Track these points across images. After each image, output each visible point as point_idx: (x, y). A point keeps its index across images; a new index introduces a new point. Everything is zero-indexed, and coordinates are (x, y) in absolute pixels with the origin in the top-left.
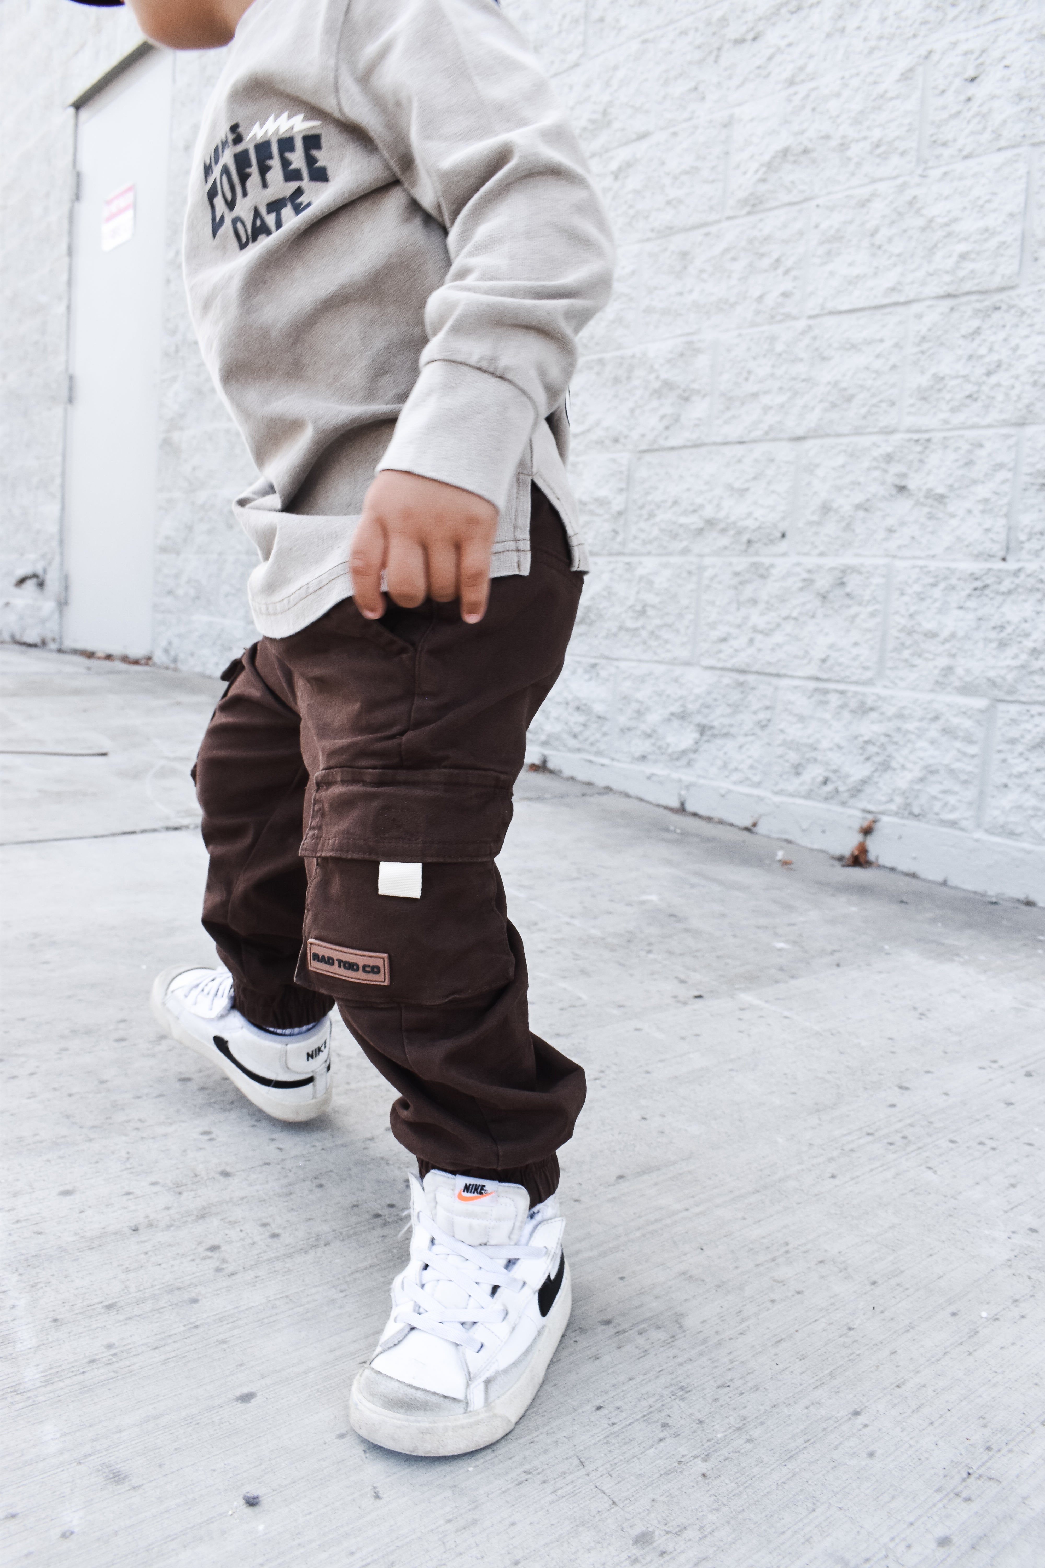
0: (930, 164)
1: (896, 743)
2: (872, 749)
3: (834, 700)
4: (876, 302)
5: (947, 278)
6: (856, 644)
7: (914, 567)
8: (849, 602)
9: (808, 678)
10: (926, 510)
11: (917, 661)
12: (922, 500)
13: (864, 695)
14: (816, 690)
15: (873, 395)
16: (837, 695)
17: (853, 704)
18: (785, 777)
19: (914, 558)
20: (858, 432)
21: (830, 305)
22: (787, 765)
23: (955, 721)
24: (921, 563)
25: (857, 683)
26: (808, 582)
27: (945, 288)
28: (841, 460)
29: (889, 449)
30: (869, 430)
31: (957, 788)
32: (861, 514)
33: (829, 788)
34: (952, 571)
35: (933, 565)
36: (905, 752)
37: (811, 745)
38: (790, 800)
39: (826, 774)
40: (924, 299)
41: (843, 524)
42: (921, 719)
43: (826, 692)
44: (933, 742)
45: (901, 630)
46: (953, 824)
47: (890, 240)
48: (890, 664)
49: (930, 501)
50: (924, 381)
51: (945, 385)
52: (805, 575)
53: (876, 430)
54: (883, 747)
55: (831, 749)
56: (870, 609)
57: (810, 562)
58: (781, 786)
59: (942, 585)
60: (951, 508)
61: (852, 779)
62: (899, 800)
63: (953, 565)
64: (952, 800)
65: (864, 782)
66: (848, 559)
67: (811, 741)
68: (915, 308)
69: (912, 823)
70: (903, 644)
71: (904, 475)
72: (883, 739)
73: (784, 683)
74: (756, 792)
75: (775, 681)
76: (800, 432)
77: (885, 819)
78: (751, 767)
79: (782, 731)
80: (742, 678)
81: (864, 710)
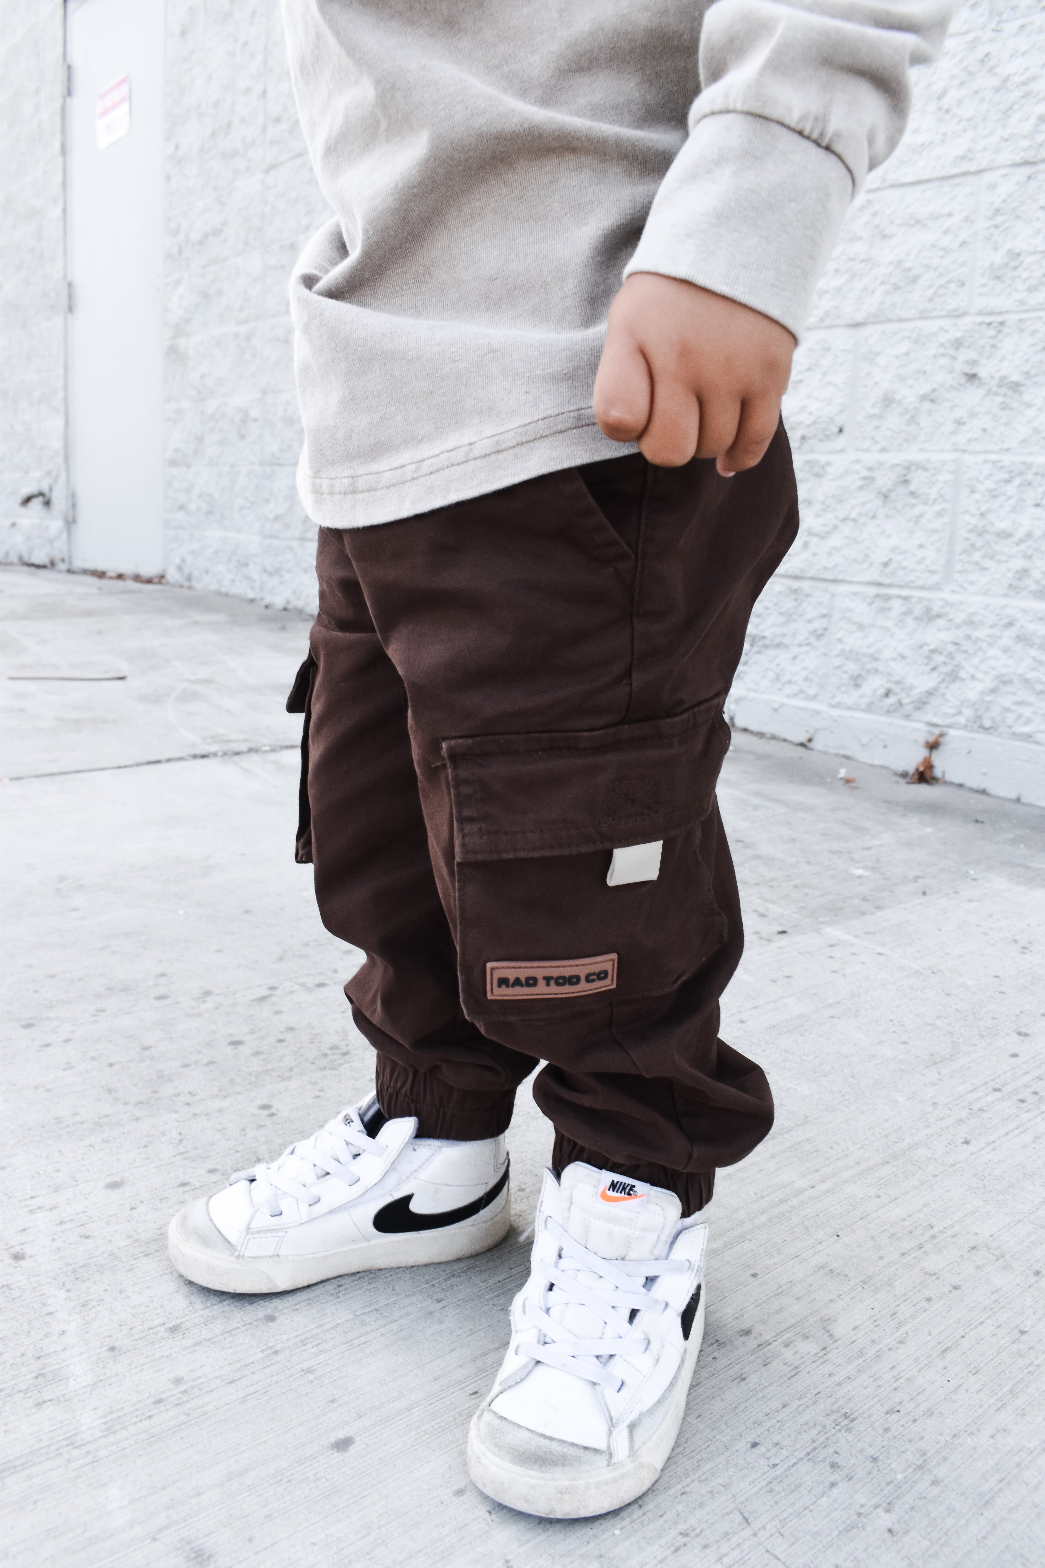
0: (1005, 17)
1: (965, 652)
2: (939, 659)
3: (897, 606)
4: (943, 172)
5: (1024, 143)
6: (921, 546)
7: (985, 462)
8: (914, 501)
9: (869, 584)
10: (1000, 399)
11: (988, 563)
12: (994, 389)
13: (930, 600)
14: (877, 596)
15: (941, 275)
16: (900, 602)
17: (918, 610)
18: (843, 689)
19: (986, 452)
20: (924, 316)
22: (845, 676)
23: (1031, 627)
24: (994, 457)
25: (922, 588)
26: (869, 480)
27: (1022, 154)
28: (904, 347)
29: (959, 334)
30: (936, 313)
31: (1031, 699)
32: (927, 405)
33: (892, 700)
34: (1028, 466)
35: (1007, 459)
36: (975, 661)
37: (871, 655)
38: (849, 714)
39: (888, 686)
40: (998, 168)
41: (907, 417)
42: (993, 626)
43: (888, 598)
44: (1005, 651)
45: (971, 531)
46: (1028, 737)
47: (960, 103)
48: (958, 567)
49: (1004, 390)
50: (998, 258)
51: (1022, 262)
52: (865, 473)
53: (944, 313)
54: (951, 656)
55: (894, 659)
56: (937, 508)
57: (871, 458)
58: (839, 699)
59: (1017, 481)
60: (1027, 397)
61: (917, 691)
62: (968, 712)
63: (1029, 459)
64: (1027, 712)
65: (930, 693)
66: (912, 455)
67: (871, 651)
68: (988, 177)
69: (982, 737)
70: (973, 545)
71: (974, 362)
72: (951, 648)
73: (841, 589)
74: (811, 705)
75: (832, 587)
76: (859, 317)
77: (952, 732)
78: (806, 679)
79: (840, 640)
80: (795, 584)
81: (929, 616)
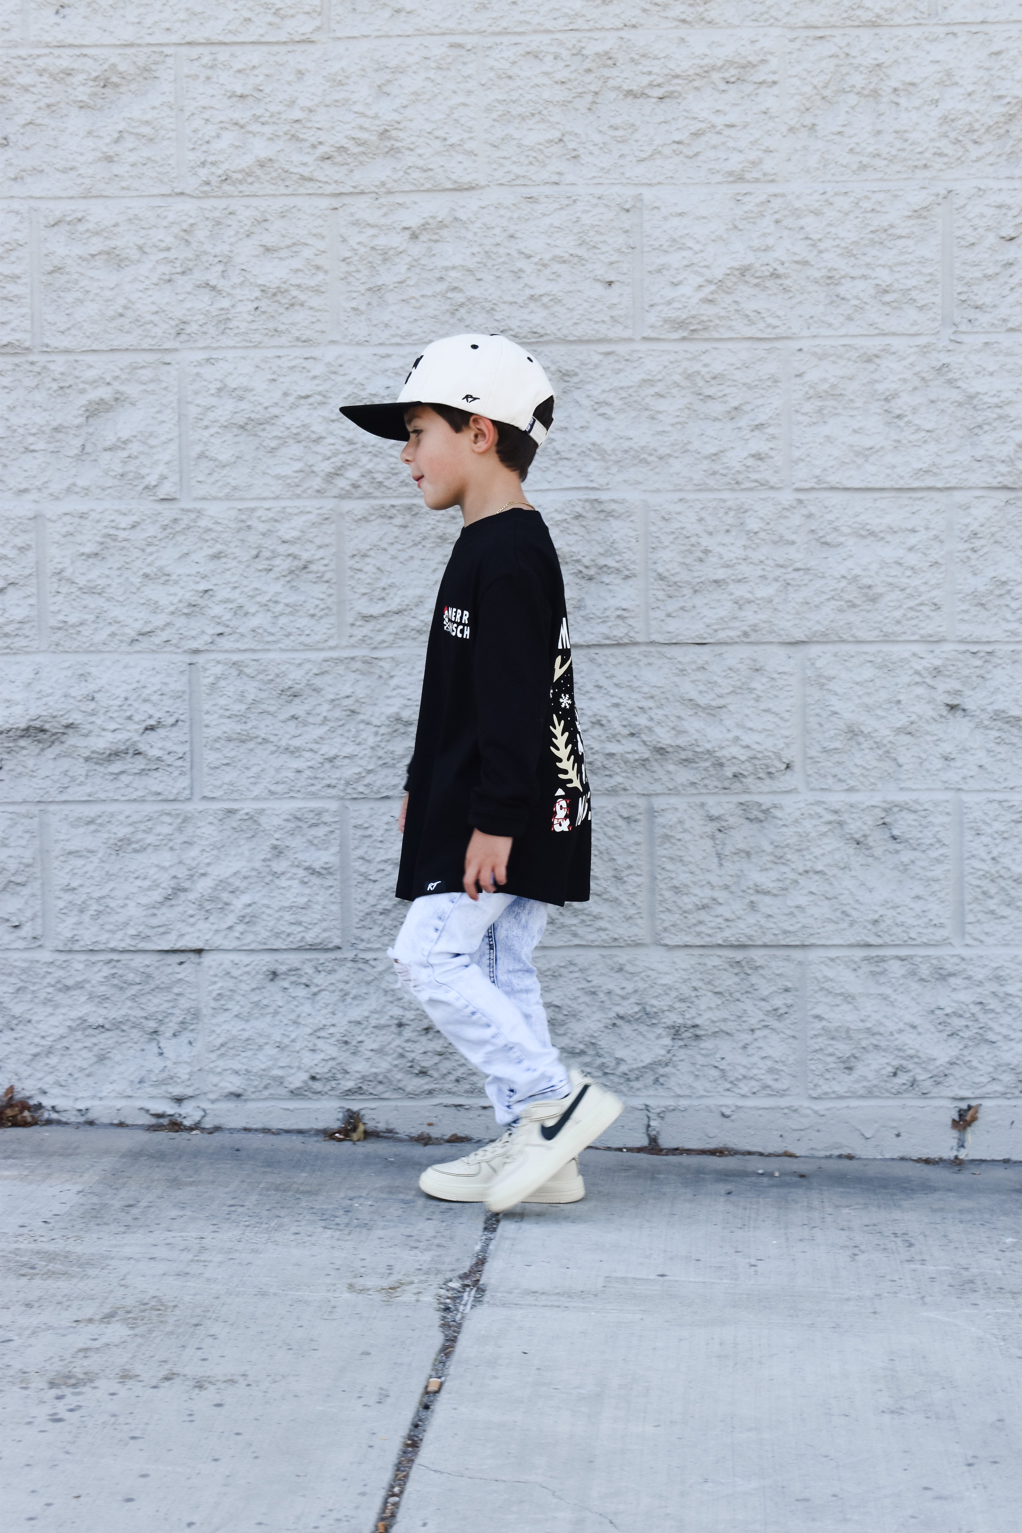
0: (963, 328)
1: (992, 1011)
2: (958, 1023)
3: (896, 969)
4: (901, 484)
5: (1003, 468)
6: (918, 898)
7: (989, 802)
8: (898, 847)
9: (851, 946)
10: (994, 734)
11: (1007, 912)
12: (986, 723)
13: (938, 958)
14: (866, 959)
15: (911, 596)
16: (898, 963)
17: (924, 971)
18: (829, 1076)
19: (985, 790)
20: (888, 639)
21: (833, 479)
22: (830, 1059)
24: (998, 796)
25: (926, 945)
26: (835, 825)
27: (1000, 479)
28: (866, 672)
29: (938, 662)
30: (904, 637)
32: (904, 739)
33: (902, 1079)
35: (1015, 799)
37: (868, 1030)
38: (843, 1104)
39: (896, 1063)
40: (970, 488)
41: (880, 752)
43: (882, 959)
45: (981, 877)
47: (915, 410)
48: (971, 918)
49: (999, 723)
50: (979, 584)
51: (1009, 592)
52: (830, 817)
53: (916, 637)
54: (974, 1018)
55: (901, 1031)
56: (933, 854)
57: (836, 799)
58: (825, 1088)
61: (938, 1063)
62: (1006, 1078)
65: (952, 1063)
66: (892, 795)
67: (867, 1025)
68: (959, 497)
70: (985, 893)
71: (958, 693)
72: (975, 1009)
73: (813, 955)
74: (784, 1102)
75: (797, 955)
76: (799, 635)
77: (986, 1103)
78: (771, 1070)
79: (818, 1017)
80: (739, 955)
81: (942, 976)
